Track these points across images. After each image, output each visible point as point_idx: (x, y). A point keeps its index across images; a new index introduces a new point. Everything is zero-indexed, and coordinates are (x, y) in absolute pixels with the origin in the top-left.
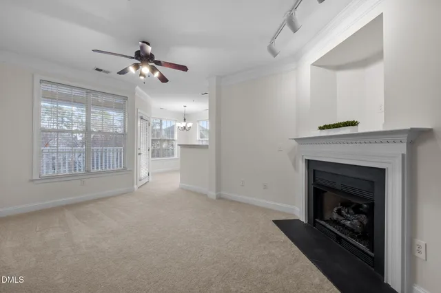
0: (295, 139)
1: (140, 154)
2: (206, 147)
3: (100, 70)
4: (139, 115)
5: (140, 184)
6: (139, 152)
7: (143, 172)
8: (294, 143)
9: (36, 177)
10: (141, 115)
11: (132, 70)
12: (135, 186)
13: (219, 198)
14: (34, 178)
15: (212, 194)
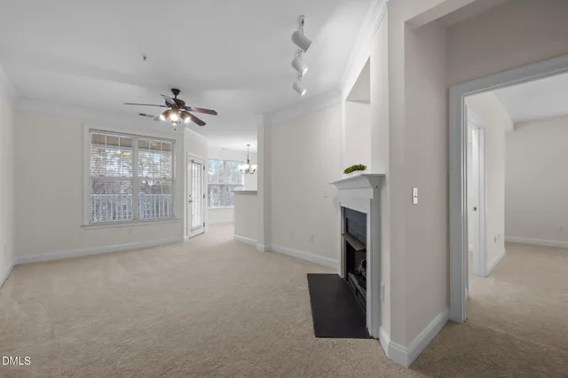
0: (335, 183)
1: (190, 201)
2: (254, 193)
3: (145, 115)
4: (190, 158)
5: (191, 234)
6: (189, 199)
7: (196, 222)
8: (334, 187)
9: (86, 223)
10: (192, 158)
11: (162, 118)
12: (185, 237)
13: (269, 250)
14: (85, 224)
15: (261, 246)
